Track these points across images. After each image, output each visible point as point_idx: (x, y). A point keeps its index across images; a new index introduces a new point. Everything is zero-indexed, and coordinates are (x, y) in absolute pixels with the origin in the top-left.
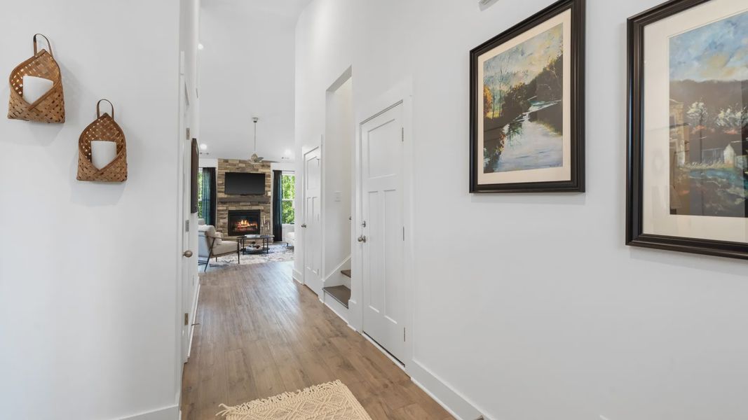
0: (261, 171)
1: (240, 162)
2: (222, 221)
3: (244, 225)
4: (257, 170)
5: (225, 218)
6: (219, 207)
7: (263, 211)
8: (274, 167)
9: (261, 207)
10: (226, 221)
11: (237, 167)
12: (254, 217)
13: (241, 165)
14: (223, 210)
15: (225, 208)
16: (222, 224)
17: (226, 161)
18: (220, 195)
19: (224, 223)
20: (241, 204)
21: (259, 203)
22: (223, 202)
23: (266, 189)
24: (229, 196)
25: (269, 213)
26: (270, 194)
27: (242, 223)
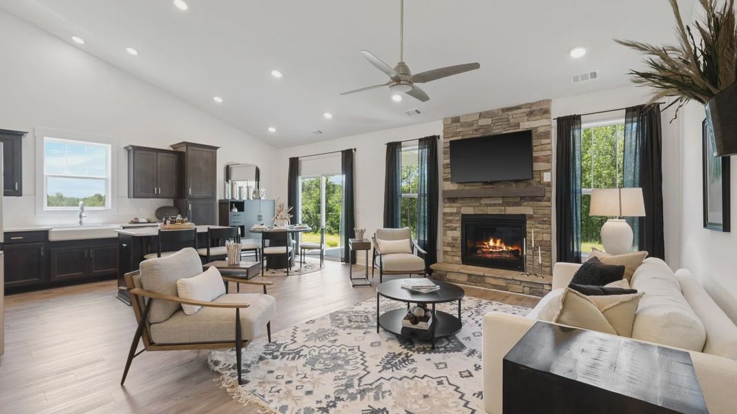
0: (525, 125)
1: (481, 115)
2: (449, 233)
3: (494, 247)
4: (518, 125)
5: (455, 229)
6: (444, 208)
7: (531, 217)
8: (560, 109)
9: (526, 210)
10: (457, 234)
11: (475, 127)
12: (514, 229)
13: (483, 122)
14: (451, 214)
15: (455, 210)
16: (449, 239)
17: (456, 120)
18: (445, 186)
19: (454, 239)
20: (484, 201)
21: (522, 199)
22: (452, 199)
23: (538, 166)
24: (462, 187)
25: (549, 223)
26: (549, 177)
27: (491, 243)
